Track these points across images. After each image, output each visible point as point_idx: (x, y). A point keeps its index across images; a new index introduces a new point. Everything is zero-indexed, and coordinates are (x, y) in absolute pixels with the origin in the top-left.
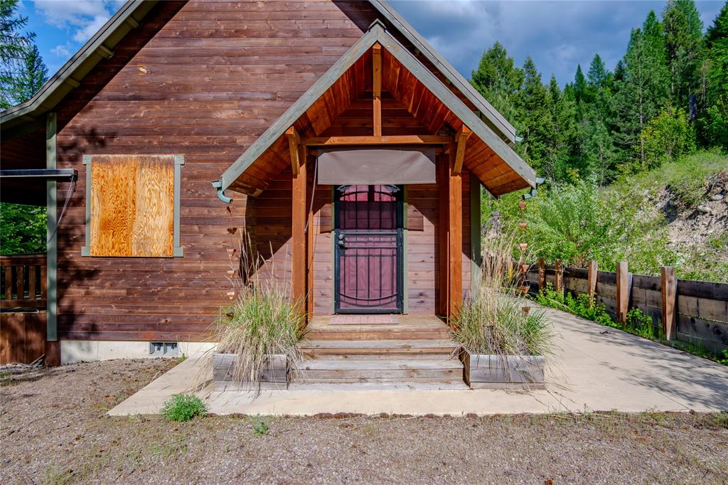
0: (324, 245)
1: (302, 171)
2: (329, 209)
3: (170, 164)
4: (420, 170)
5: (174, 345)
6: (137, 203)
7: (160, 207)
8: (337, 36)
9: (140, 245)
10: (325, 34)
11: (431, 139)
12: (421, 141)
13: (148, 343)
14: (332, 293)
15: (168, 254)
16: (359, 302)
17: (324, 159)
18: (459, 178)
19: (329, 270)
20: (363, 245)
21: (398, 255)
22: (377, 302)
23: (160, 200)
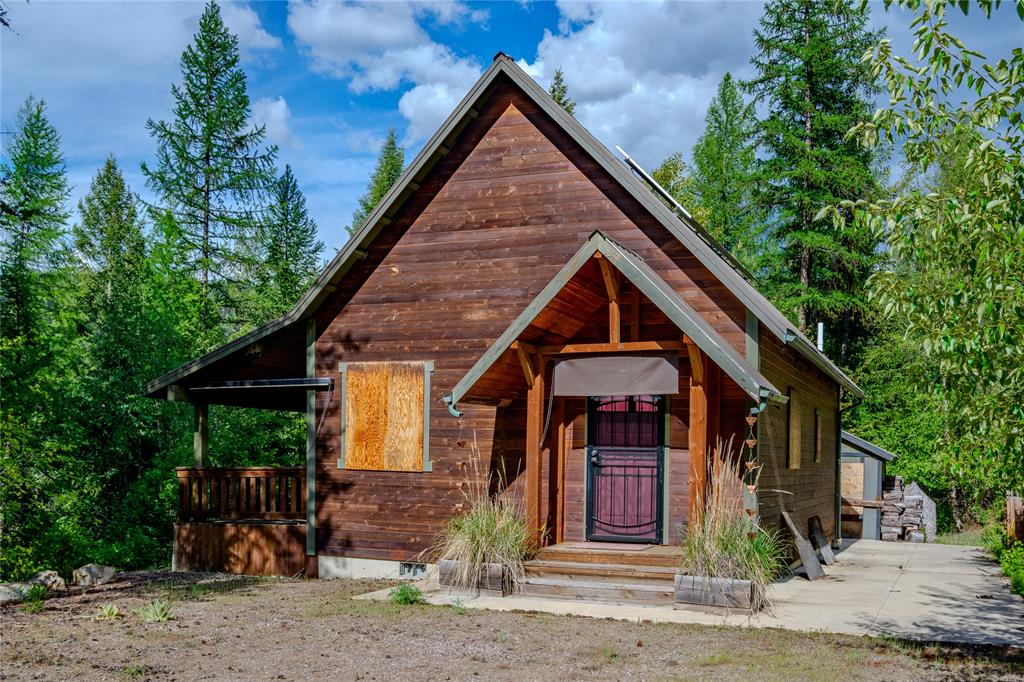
0: (576, 462)
1: (538, 382)
2: (582, 421)
3: (419, 371)
4: (659, 378)
5: (423, 567)
6: (389, 413)
7: (410, 418)
9: (392, 458)
10: (580, 218)
12: (659, 348)
13: (398, 563)
15: (418, 469)
16: (617, 530)
17: (561, 368)
18: (701, 389)
19: (582, 490)
20: (619, 463)
21: (660, 476)
22: (636, 530)
23: (410, 410)
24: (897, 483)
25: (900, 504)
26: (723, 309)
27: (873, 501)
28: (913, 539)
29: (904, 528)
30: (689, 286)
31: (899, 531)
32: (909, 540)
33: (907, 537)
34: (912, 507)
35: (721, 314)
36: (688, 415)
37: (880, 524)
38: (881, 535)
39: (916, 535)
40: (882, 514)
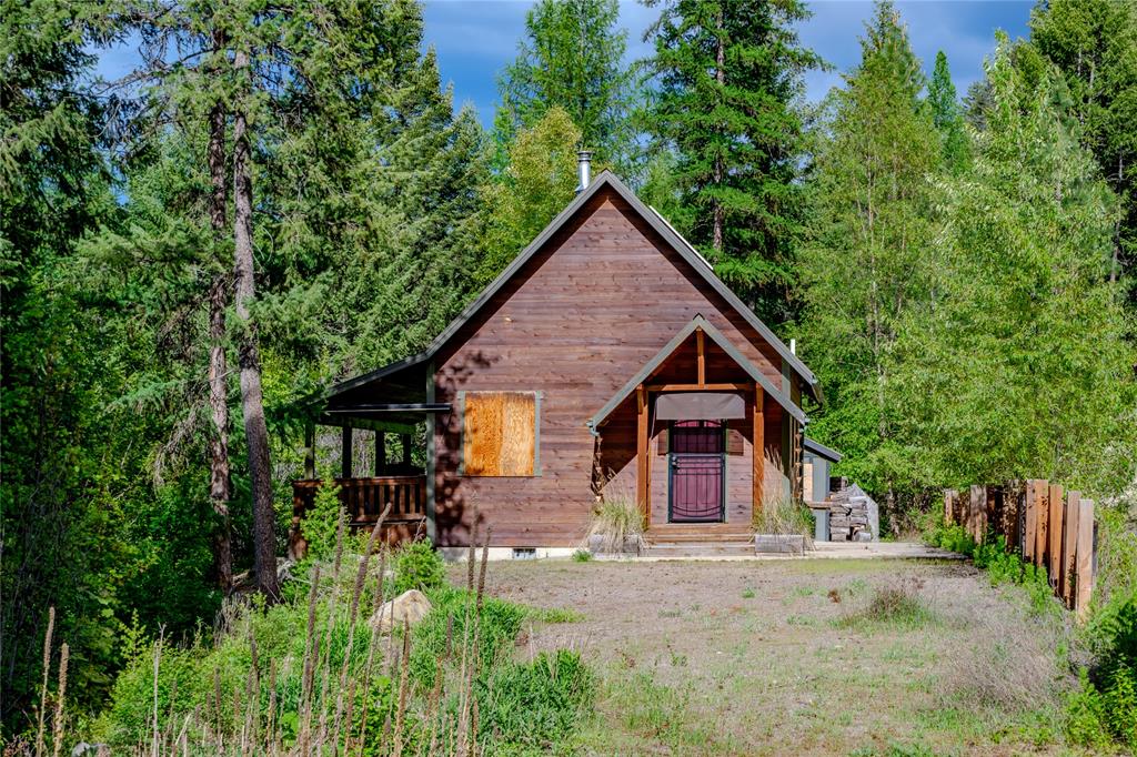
0: (660, 465)
1: (646, 409)
2: (665, 433)
3: (531, 399)
4: (734, 407)
5: (532, 551)
6: (504, 432)
7: (523, 435)
8: (672, 291)
9: (506, 467)
10: (661, 289)
11: (742, 386)
12: (735, 388)
13: (511, 549)
14: (666, 506)
15: (530, 474)
16: (689, 513)
17: (661, 400)
18: (761, 414)
19: (664, 486)
20: (693, 466)
21: (722, 474)
22: (704, 513)
23: (523, 429)
24: (843, 484)
25: (848, 505)
26: (767, 358)
27: (823, 503)
28: (861, 539)
29: (852, 529)
30: (743, 341)
31: (847, 531)
32: (857, 540)
33: (854, 537)
34: (858, 508)
35: (766, 361)
36: (752, 433)
37: (829, 525)
38: (830, 536)
39: (864, 534)
40: (831, 515)
